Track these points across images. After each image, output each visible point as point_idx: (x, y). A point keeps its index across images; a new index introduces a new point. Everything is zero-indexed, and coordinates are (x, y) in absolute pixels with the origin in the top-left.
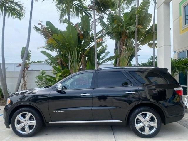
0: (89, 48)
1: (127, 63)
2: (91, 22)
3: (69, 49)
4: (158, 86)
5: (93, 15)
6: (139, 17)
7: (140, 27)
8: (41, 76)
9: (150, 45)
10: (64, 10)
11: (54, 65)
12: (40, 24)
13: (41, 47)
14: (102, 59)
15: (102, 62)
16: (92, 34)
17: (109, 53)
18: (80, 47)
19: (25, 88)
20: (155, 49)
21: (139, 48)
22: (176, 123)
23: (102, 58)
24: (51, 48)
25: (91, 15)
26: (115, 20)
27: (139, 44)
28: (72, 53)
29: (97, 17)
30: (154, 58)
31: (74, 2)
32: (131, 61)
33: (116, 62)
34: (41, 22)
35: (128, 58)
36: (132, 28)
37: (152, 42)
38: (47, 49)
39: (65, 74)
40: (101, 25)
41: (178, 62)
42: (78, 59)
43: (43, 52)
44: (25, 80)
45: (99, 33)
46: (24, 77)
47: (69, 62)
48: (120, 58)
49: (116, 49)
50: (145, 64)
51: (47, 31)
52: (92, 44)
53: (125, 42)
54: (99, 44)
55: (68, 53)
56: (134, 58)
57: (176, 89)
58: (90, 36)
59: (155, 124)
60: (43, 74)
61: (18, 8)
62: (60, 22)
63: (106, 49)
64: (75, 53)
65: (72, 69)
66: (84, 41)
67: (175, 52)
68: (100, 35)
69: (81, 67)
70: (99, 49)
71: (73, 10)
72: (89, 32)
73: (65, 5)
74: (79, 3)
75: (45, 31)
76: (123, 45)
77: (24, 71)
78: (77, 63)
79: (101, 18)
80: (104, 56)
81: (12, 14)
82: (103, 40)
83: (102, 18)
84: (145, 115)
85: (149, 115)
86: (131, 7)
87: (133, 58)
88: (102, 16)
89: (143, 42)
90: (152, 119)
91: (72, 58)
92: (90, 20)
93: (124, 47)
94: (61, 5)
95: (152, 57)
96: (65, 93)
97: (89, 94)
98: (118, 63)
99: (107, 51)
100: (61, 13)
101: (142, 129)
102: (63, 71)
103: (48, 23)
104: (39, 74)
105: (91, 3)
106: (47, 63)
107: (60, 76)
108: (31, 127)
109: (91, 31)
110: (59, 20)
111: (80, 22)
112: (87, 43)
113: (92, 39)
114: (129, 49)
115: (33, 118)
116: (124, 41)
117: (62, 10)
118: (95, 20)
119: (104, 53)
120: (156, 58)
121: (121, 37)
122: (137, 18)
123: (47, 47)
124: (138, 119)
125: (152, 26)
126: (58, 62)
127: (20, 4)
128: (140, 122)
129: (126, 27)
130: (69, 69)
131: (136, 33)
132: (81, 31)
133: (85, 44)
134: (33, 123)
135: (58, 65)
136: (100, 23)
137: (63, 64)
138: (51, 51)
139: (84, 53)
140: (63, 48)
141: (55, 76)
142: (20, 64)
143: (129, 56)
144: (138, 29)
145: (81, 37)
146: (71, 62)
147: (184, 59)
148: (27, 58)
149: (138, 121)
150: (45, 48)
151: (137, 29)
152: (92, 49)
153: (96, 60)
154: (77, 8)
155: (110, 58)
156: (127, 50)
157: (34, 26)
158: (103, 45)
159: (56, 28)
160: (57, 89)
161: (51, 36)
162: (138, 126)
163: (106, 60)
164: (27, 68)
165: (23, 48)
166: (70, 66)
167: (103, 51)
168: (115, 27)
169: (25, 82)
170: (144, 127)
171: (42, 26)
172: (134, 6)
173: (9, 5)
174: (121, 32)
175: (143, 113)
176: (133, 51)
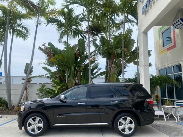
0: (84, 65)
2: (86, 43)
3: (67, 66)
4: (138, 97)
5: (87, 37)
6: (125, 42)
7: (126, 50)
8: (42, 89)
9: (135, 63)
10: (63, 33)
11: (53, 79)
12: (43, 45)
13: (42, 63)
14: (95, 75)
15: (95, 77)
16: (87, 53)
17: (100, 69)
18: (76, 64)
19: (26, 99)
20: (139, 66)
21: (126, 66)
22: (149, 125)
23: (95, 73)
24: (51, 65)
25: (86, 37)
26: (106, 43)
28: (69, 69)
29: (91, 39)
31: (72, 27)
32: (119, 77)
33: (106, 77)
34: (45, 44)
35: (117, 74)
36: (119, 51)
37: (136, 61)
38: (48, 65)
39: (63, 87)
40: (94, 46)
41: (158, 78)
42: (74, 74)
43: (44, 68)
44: (27, 92)
45: (92, 53)
46: (26, 89)
47: (67, 77)
48: (110, 73)
49: (107, 66)
51: (49, 51)
52: (87, 62)
54: (92, 62)
55: (66, 69)
57: (148, 100)
58: (85, 55)
59: (133, 126)
60: (43, 87)
61: (24, 30)
62: (60, 42)
63: (99, 66)
64: (72, 69)
65: (69, 83)
66: (80, 59)
67: (157, 69)
68: (93, 54)
69: (77, 81)
70: (92, 65)
71: (71, 34)
72: (84, 51)
73: (65, 29)
74: (76, 28)
75: (48, 51)
76: (112, 64)
77: (27, 84)
78: (74, 77)
80: (97, 72)
81: (18, 35)
82: (96, 58)
83: (95, 40)
84: (125, 119)
85: (129, 119)
86: (118, 34)
87: (121, 74)
88: (95, 39)
89: (129, 61)
90: (131, 122)
91: (69, 73)
92: (85, 42)
93: (113, 65)
94: (60, 28)
95: (137, 73)
96: (66, 102)
97: (84, 103)
98: (108, 78)
99: (99, 67)
100: (61, 35)
101: (124, 130)
102: (61, 85)
103: (50, 44)
104: (39, 87)
105: (86, 28)
106: (47, 77)
107: (59, 89)
108: (39, 128)
109: (85, 51)
110: (59, 40)
111: (77, 44)
112: (83, 61)
113: (86, 57)
114: (118, 66)
115: (41, 121)
116: (113, 60)
118: (89, 41)
119: (97, 69)
121: (110, 57)
122: (123, 43)
123: (48, 64)
124: (120, 122)
126: (57, 77)
127: (25, 27)
128: (122, 124)
129: (114, 50)
130: (67, 82)
131: (122, 54)
132: (77, 51)
133: (81, 62)
134: (41, 125)
135: (57, 79)
136: (93, 44)
137: (61, 78)
138: (51, 66)
139: (79, 69)
140: (62, 65)
141: (54, 89)
142: (23, 78)
143: (118, 72)
144: (124, 51)
145: (77, 56)
147: (162, 75)
148: (30, 73)
149: (121, 124)
150: (46, 64)
152: (87, 65)
153: (90, 75)
154: (74, 32)
155: (102, 74)
156: (116, 67)
157: (39, 47)
158: (96, 62)
159: (56, 47)
160: (61, 99)
161: (52, 55)
162: (120, 128)
163: (98, 75)
164: (30, 82)
165: (27, 64)
166: (68, 80)
167: (96, 67)
168: (106, 49)
169: (27, 94)
170: (125, 128)
171: (45, 47)
172: (120, 33)
173: (16, 28)
174: (110, 53)
175: (124, 117)
176: (121, 68)
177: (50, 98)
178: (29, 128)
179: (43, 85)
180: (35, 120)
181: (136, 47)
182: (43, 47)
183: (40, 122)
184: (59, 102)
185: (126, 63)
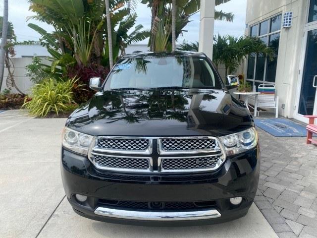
14: (129, 38)
17: (141, 27)
19: (12, 84)
21: (188, 19)
23: (130, 35)
24: (45, 20)
38: (41, 20)
39: (69, 62)
42: (87, 37)
43: (31, 26)
44: (11, 72)
46: (8, 66)
53: (158, 10)
60: (37, 62)
63: (135, 20)
65: (78, 54)
67: (247, 25)
70: (124, 19)
76: (155, 15)
77: (7, 57)
80: (134, 33)
82: (131, 4)
87: (178, 36)
93: (156, 18)
106: (41, 45)
119: (133, 28)
135: (60, 47)
137: (66, 45)
139: (96, 28)
145: (89, 0)
146: (77, 42)
148: (7, 35)
150: (37, 20)
155: (140, 37)
158: (132, 13)
164: (12, 53)
166: (77, 48)
167: (130, 23)
169: (11, 75)
179: (37, 59)
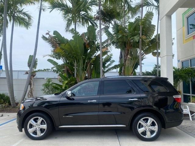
0: (94, 56)
1: (132, 72)
2: (97, 31)
3: (76, 57)
4: (160, 93)
5: (98, 25)
6: (143, 28)
7: (144, 37)
8: (47, 84)
9: (154, 54)
10: (70, 20)
11: (60, 73)
12: (48, 34)
13: (47, 55)
14: (107, 68)
15: (107, 71)
16: (98, 43)
17: (114, 61)
18: (86, 56)
19: (31, 95)
20: (159, 58)
21: (143, 57)
23: (108, 66)
24: (57, 57)
25: (96, 25)
26: (120, 30)
27: (143, 53)
28: (78, 62)
29: (103, 27)
30: (157, 67)
31: (81, 13)
32: (136, 70)
33: (121, 70)
34: (49, 32)
35: (133, 67)
36: (136, 39)
37: (156, 51)
39: (71, 82)
40: (106, 34)
41: (181, 71)
42: (84, 67)
43: (49, 60)
44: (32, 88)
45: (104, 42)
46: (30, 84)
47: (75, 70)
48: (125, 66)
49: (121, 58)
50: (149, 72)
51: (54, 40)
52: (98, 53)
53: (129, 52)
54: (104, 53)
55: (74, 62)
56: (139, 66)
57: (174, 97)
58: (96, 45)
59: (156, 128)
60: (49, 82)
61: (26, 18)
62: (67, 31)
63: (112, 58)
64: (81, 62)
65: (78, 77)
66: (90, 50)
67: (179, 61)
68: (105, 44)
69: (87, 75)
70: (104, 57)
71: (80, 20)
72: (94, 41)
73: (72, 15)
74: (85, 13)
75: (53, 40)
76: (128, 55)
77: (31, 79)
78: (83, 71)
79: (107, 28)
80: (109, 65)
81: (20, 23)
82: (109, 49)
84: (146, 120)
85: (151, 120)
86: (135, 18)
87: (137, 67)
88: (107, 26)
89: (147, 52)
90: (153, 124)
91: (78, 66)
92: (96, 29)
93: (129, 56)
94: (67, 15)
95: (156, 65)
96: (73, 99)
97: (96, 101)
98: (122, 71)
100: (68, 22)
101: (144, 133)
102: (69, 79)
103: (55, 33)
104: (45, 82)
105: (97, 14)
106: (53, 71)
107: (67, 84)
108: (42, 130)
109: (96, 41)
110: (66, 29)
111: (86, 32)
112: (93, 52)
113: (98, 48)
114: (134, 58)
115: (44, 122)
116: (128, 50)
117: (69, 20)
118: (101, 29)
119: (109, 62)
120: (159, 67)
121: (125, 47)
122: (141, 29)
123: (54, 56)
124: (140, 124)
125: (156, 36)
126: (64, 70)
127: (27, 14)
128: (142, 126)
129: (130, 37)
130: (75, 77)
131: (140, 43)
132: (87, 40)
133: (91, 53)
134: (45, 126)
135: (64, 73)
136: (105, 32)
137: (69, 72)
138: (57, 59)
139: (89, 62)
140: (70, 57)
141: (61, 84)
142: (27, 72)
143: (134, 64)
144: (142, 40)
145: (87, 46)
146: (77, 70)
147: (186, 68)
148: (34, 66)
149: (141, 126)
150: (51, 57)
151: (140, 40)
152: (98, 57)
153: (102, 68)
154: (83, 18)
155: (115, 67)
156: (132, 59)
157: (42, 36)
158: (109, 54)
159: (63, 37)
161: (58, 45)
162: (140, 130)
163: (111, 68)
164: (34, 76)
165: (30, 56)
166: (77, 74)
167: (108, 59)
168: (120, 38)
169: (31, 89)
170: (145, 131)
171: (50, 36)
172: (138, 17)
173: (17, 15)
174: (125, 42)
175: (145, 118)
176: (137, 60)
177: (55, 95)
178: (30, 131)
179: (49, 80)
180: (37, 120)
181: (155, 35)
182: (47, 36)
183: (42, 123)
184: (65, 99)
185: (143, 54)
